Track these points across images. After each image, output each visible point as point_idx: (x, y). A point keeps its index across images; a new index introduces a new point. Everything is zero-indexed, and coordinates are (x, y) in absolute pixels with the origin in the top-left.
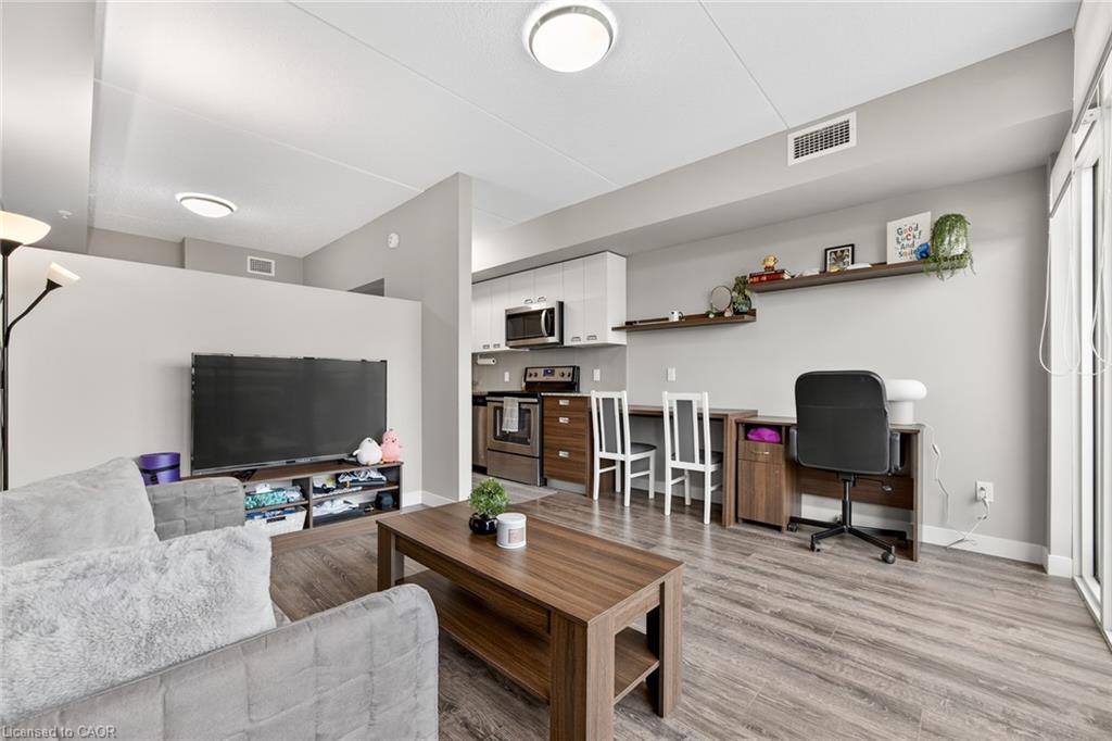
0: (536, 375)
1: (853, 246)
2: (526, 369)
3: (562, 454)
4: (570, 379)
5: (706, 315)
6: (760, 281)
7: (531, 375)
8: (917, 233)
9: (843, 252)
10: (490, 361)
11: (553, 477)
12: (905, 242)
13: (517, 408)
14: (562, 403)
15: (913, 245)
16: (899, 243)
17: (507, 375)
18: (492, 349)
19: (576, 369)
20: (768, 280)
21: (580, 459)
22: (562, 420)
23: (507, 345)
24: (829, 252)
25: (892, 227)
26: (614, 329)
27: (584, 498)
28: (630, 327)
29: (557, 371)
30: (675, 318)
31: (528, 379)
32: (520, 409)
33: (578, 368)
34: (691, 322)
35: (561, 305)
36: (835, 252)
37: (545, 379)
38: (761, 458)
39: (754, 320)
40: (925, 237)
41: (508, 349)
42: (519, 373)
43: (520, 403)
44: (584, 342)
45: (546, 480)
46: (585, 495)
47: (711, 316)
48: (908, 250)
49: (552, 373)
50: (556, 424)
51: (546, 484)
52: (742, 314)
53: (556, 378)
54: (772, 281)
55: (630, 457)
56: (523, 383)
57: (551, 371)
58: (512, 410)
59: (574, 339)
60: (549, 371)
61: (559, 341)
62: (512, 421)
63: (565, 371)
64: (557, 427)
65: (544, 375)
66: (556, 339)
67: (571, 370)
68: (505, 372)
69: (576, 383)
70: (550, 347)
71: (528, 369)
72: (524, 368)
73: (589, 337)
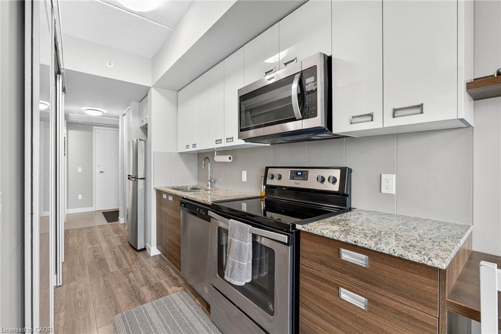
0: (280, 178)
2: (267, 168)
4: (335, 188)
7: (272, 178)
10: (225, 158)
13: (249, 244)
14: (346, 255)
17: (244, 174)
18: (224, 144)
19: (346, 173)
22: (346, 295)
23: (239, 138)
29: (313, 174)
31: (270, 182)
33: (350, 171)
35: (329, 61)
37: (293, 184)
41: (242, 142)
42: (259, 173)
49: (304, 176)
56: (265, 187)
57: (302, 172)
58: (241, 246)
59: (356, 120)
60: (300, 173)
61: (323, 126)
62: (240, 266)
63: (326, 174)
64: (327, 302)
65: (292, 178)
66: (318, 121)
67: (337, 174)
68: (243, 172)
69: (348, 196)
70: (305, 136)
71: (269, 169)
72: (265, 168)
73: (395, 110)
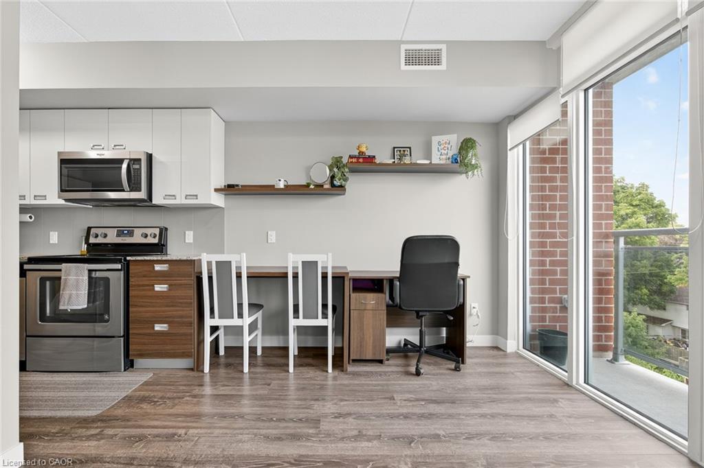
0: (105, 236)
1: (410, 148)
2: (89, 229)
3: (158, 327)
4: (156, 241)
5: (308, 186)
6: (358, 162)
7: (97, 236)
8: (449, 146)
9: (404, 151)
10: (25, 218)
11: (142, 356)
12: (443, 151)
13: (86, 278)
14: (158, 268)
15: (447, 154)
16: (438, 150)
17: (54, 235)
18: (30, 201)
19: (163, 231)
20: (363, 162)
21: (184, 330)
22: (158, 288)
23: (59, 197)
24: (396, 150)
25: (435, 139)
26: (216, 190)
27: (191, 373)
28: (230, 189)
29: (137, 232)
30: (281, 185)
31: (92, 240)
32: (90, 278)
33: (166, 229)
34: (293, 191)
35: (150, 157)
36: (400, 151)
37: (119, 240)
38: (369, 307)
39: (344, 194)
40: (454, 151)
41: (63, 202)
42: (77, 233)
43: (90, 271)
44: (180, 200)
45: (132, 362)
46: (192, 370)
47: (312, 187)
48: (444, 157)
49: (131, 234)
50: (150, 293)
51: (132, 366)
52: (335, 188)
53: (137, 239)
54: (365, 164)
55: (247, 320)
56: (86, 246)
57: (128, 231)
58: (77, 281)
59: (167, 197)
60: (125, 232)
61: (146, 198)
62: (77, 295)
63: (149, 231)
64: (151, 297)
65: (118, 235)
66: (141, 195)
67: (157, 231)
68: (51, 233)
69: (164, 245)
70: (132, 203)
71: (92, 229)
72: (86, 228)
73: (187, 196)
